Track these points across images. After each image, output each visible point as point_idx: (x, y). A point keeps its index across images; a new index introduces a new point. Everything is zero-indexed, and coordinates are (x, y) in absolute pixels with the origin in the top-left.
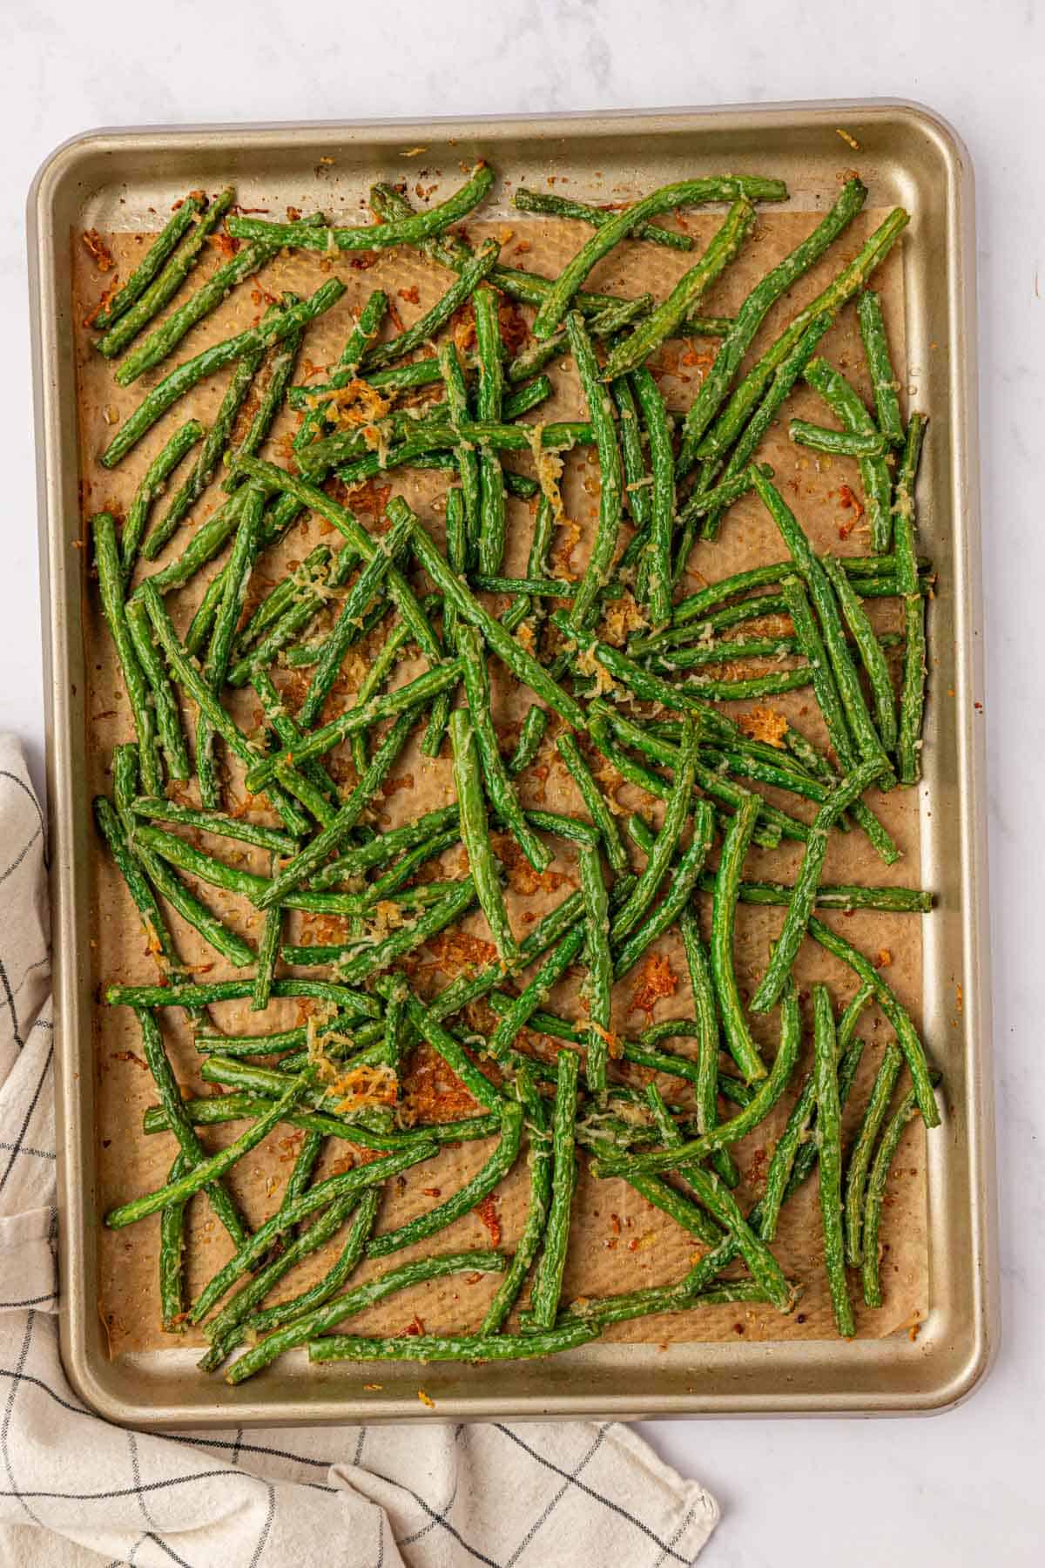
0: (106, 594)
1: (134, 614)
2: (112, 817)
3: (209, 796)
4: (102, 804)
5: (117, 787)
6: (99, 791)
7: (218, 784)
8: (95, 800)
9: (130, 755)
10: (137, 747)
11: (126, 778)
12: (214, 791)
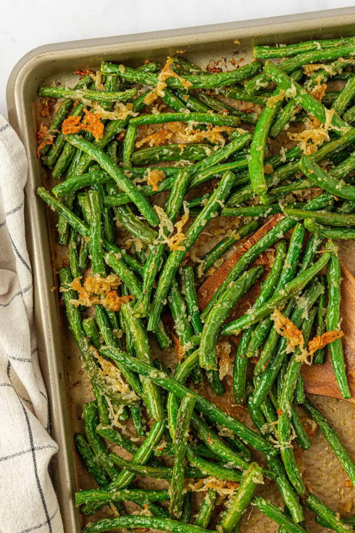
0: (71, 317)
1: (89, 327)
2: (86, 446)
3: (140, 429)
4: (80, 438)
5: (87, 428)
6: (77, 430)
7: (144, 421)
8: (76, 435)
9: (93, 408)
10: (96, 403)
11: (92, 422)
12: (142, 425)
